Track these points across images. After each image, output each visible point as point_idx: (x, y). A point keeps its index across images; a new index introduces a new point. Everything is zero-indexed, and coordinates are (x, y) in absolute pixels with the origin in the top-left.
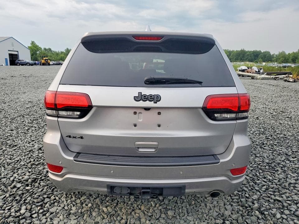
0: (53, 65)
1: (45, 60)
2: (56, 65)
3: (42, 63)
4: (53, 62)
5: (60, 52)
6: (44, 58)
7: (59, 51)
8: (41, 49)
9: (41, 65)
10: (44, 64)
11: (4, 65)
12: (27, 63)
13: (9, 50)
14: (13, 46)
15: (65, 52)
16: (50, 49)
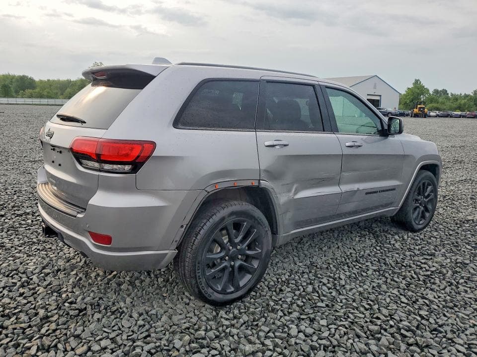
0: (436, 116)
1: (420, 108)
2: (442, 117)
3: (415, 114)
4: (437, 112)
5: (463, 94)
6: (419, 106)
7: (461, 94)
8: (428, 90)
9: (412, 116)
10: (416, 116)
11: (356, 116)
12: (389, 113)
13: (368, 95)
14: (376, 88)
15: (472, 95)
16: (445, 92)
